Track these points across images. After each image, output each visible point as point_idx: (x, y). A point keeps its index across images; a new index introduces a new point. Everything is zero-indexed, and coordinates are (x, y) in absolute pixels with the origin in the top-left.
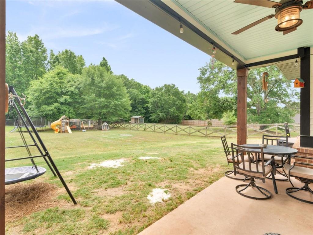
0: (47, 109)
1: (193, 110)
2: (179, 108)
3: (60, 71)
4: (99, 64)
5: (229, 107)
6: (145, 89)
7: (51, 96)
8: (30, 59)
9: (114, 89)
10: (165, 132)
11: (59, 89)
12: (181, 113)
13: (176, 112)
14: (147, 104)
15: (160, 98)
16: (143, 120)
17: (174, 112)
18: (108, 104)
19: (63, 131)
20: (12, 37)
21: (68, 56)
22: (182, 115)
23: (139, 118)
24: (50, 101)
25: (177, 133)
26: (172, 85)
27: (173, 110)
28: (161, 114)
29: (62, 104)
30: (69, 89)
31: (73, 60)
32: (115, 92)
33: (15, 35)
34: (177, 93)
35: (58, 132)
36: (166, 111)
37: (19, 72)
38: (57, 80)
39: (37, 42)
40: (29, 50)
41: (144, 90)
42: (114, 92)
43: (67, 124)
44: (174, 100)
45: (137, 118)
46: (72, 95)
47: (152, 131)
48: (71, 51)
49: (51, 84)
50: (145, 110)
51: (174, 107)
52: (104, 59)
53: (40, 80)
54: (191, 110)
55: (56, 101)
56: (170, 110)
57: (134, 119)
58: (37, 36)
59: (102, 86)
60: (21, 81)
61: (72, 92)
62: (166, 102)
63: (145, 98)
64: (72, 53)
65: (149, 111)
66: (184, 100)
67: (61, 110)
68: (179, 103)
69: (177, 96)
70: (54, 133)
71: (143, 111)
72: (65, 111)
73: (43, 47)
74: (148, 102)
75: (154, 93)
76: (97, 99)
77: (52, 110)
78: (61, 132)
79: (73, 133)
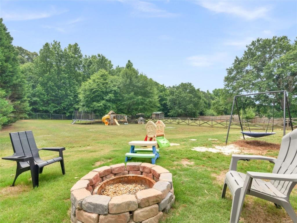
0: (97, 105)
1: (217, 106)
2: (196, 105)
3: (103, 73)
4: (125, 66)
5: (252, 104)
6: (162, 87)
7: (99, 94)
8: (71, 63)
9: (148, 88)
10: (200, 125)
11: (104, 89)
12: (198, 109)
13: (193, 109)
14: (164, 102)
15: (178, 95)
16: (163, 115)
17: (191, 109)
18: (143, 101)
19: (111, 124)
20: (56, 46)
21: (100, 60)
22: (198, 111)
23: (160, 114)
24: (98, 98)
25: (213, 126)
26: (188, 83)
27: (191, 107)
28: (179, 110)
29: (107, 100)
30: (112, 88)
31: (104, 63)
32: (149, 91)
33: (59, 44)
34: (193, 91)
35: (108, 125)
36: (184, 107)
37: (64, 75)
38: (102, 81)
39: (75, 49)
40: (70, 56)
41: (161, 89)
42: (147, 91)
43: (114, 118)
44: (191, 98)
45: (158, 114)
46: (115, 93)
47: (186, 125)
48: (103, 55)
49: (98, 85)
50: (163, 107)
51: (192, 104)
52: (129, 61)
53: (88, 82)
54: (215, 106)
55: (103, 99)
56: (188, 107)
57: (155, 115)
58: (76, 45)
59: (138, 85)
60: (65, 82)
61: (115, 91)
62: (184, 99)
63: (162, 96)
64: (103, 58)
65: (168, 107)
66: (200, 98)
67: (107, 106)
68: (196, 100)
69: (194, 94)
70: (105, 125)
71: (161, 108)
72: (109, 107)
73: (80, 53)
74: (166, 99)
75: (172, 92)
76: (134, 97)
77: (101, 106)
78: (110, 124)
79: (121, 125)
